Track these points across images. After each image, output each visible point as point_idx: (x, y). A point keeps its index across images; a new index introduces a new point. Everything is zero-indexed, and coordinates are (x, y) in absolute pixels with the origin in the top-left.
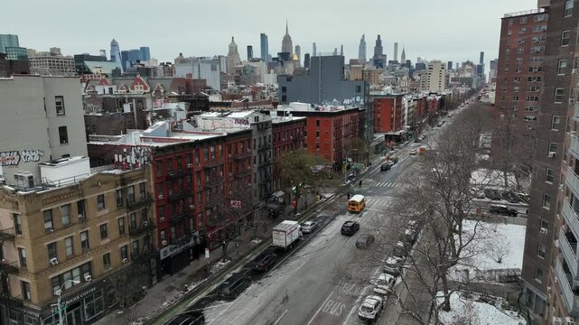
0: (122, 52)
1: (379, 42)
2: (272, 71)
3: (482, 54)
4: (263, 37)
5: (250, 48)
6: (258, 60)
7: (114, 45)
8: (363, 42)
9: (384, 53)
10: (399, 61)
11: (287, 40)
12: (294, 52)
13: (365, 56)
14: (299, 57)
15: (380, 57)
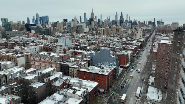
0: (40, 17)
1: (122, 14)
2: (88, 27)
3: (155, 18)
4: (85, 14)
5: (80, 17)
6: (83, 23)
7: (37, 15)
8: (116, 14)
9: (123, 18)
10: (128, 20)
11: (92, 14)
12: (94, 18)
13: (117, 19)
14: (96, 20)
15: (122, 19)
